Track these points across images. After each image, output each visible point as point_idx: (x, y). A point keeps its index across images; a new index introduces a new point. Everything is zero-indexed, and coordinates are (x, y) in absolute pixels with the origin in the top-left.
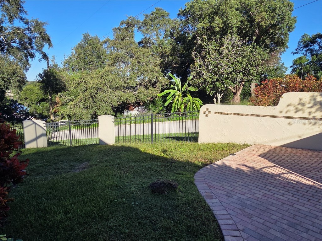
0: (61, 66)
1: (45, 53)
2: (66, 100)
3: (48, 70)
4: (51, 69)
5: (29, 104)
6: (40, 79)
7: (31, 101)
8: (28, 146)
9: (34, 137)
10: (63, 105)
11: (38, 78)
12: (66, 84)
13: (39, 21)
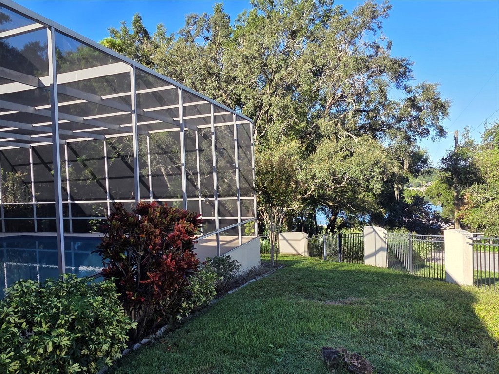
0: (478, 141)
1: (441, 126)
2: (479, 198)
3: (456, 151)
4: (460, 149)
5: (443, 204)
6: (444, 166)
7: (446, 200)
8: (368, 262)
9: (373, 251)
10: (477, 207)
11: (440, 164)
12: (482, 170)
13: (428, 83)
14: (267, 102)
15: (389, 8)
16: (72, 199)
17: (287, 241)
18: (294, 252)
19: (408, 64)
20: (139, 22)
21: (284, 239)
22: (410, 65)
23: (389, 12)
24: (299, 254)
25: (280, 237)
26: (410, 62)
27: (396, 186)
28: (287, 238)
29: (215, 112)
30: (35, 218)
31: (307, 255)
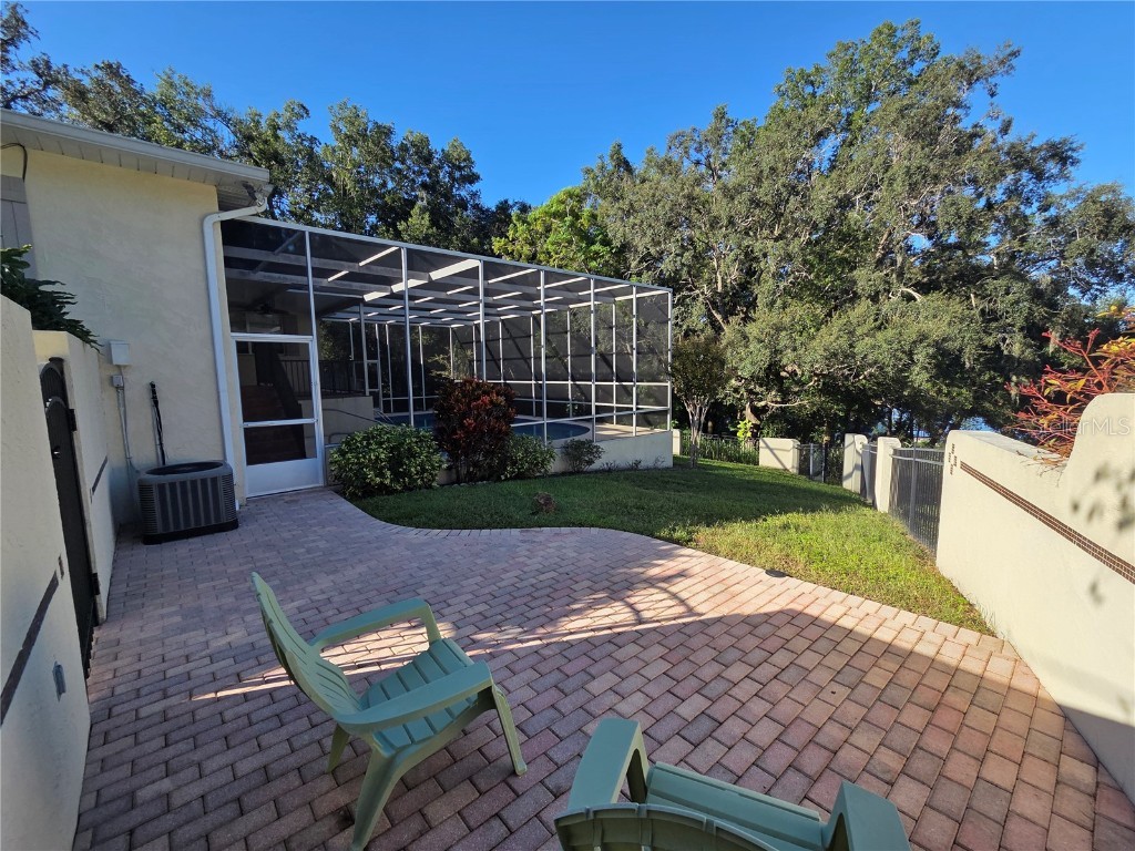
14: (761, 250)
15: (1015, 54)
16: (505, 379)
17: (771, 450)
18: (780, 466)
19: (1070, 149)
20: (618, 152)
21: (768, 447)
22: (1073, 150)
23: (1014, 62)
24: (786, 469)
25: (762, 444)
26: (1074, 146)
27: (1014, 378)
28: (771, 446)
29: (596, 288)
30: (424, 397)
31: (795, 471)
